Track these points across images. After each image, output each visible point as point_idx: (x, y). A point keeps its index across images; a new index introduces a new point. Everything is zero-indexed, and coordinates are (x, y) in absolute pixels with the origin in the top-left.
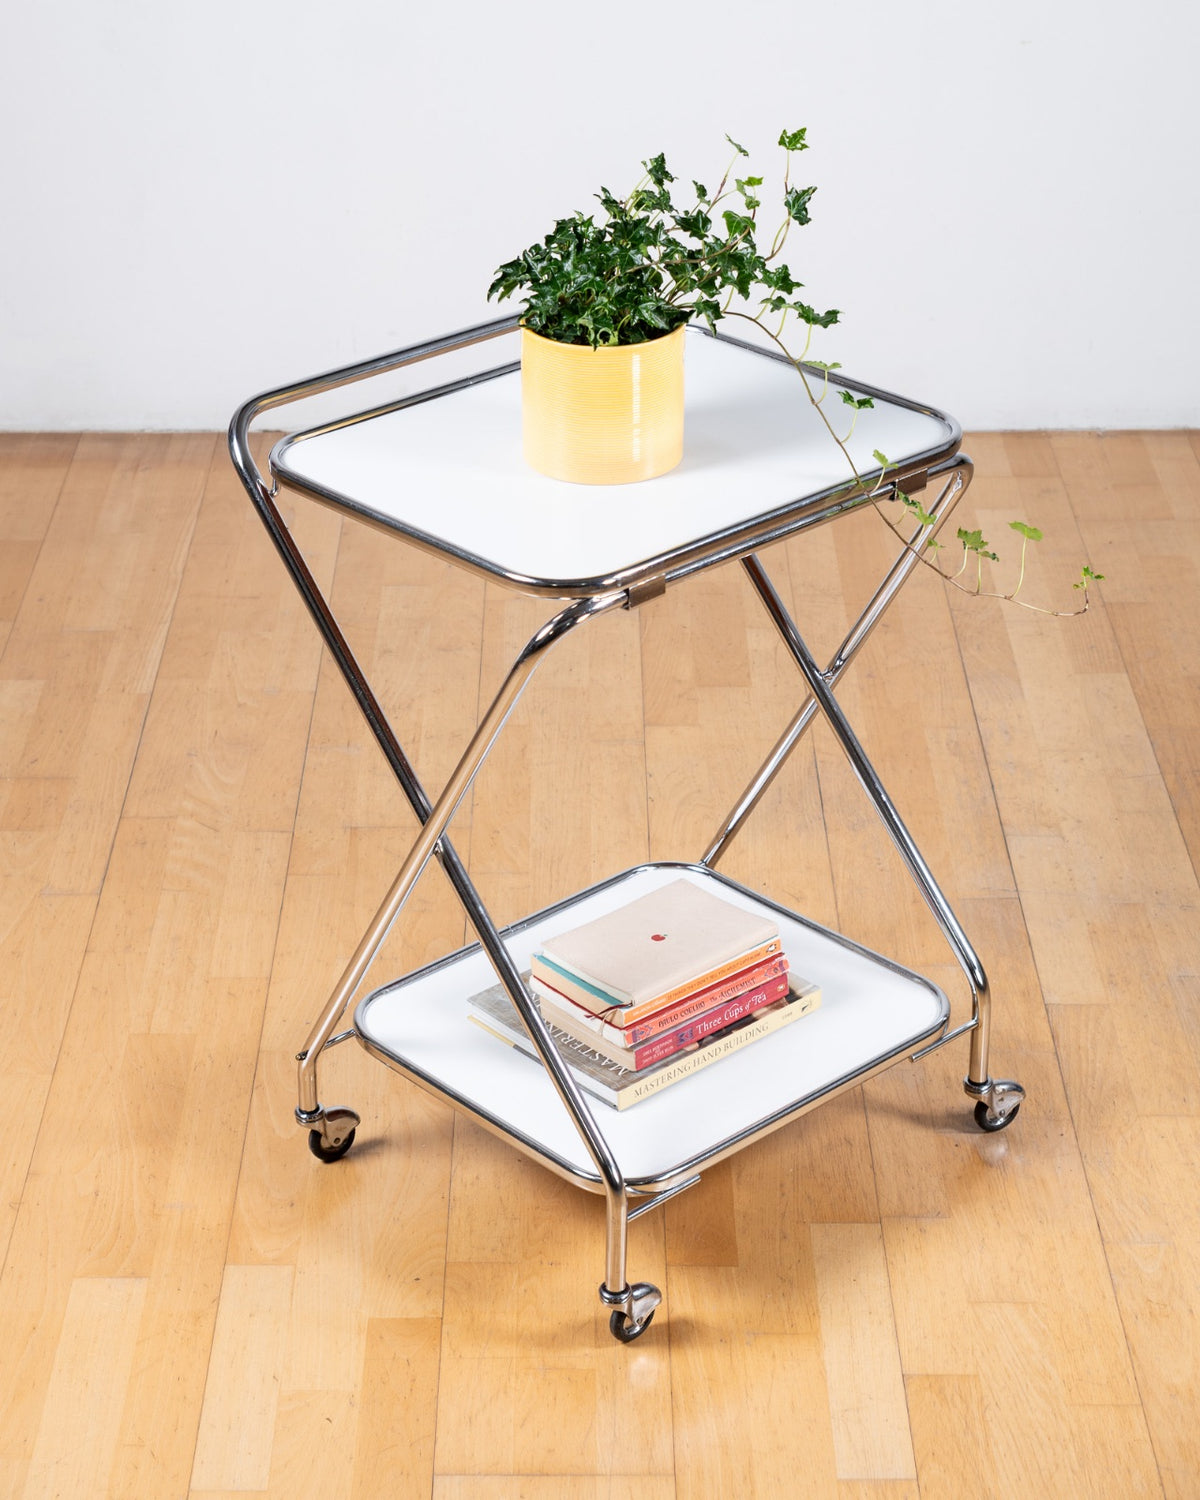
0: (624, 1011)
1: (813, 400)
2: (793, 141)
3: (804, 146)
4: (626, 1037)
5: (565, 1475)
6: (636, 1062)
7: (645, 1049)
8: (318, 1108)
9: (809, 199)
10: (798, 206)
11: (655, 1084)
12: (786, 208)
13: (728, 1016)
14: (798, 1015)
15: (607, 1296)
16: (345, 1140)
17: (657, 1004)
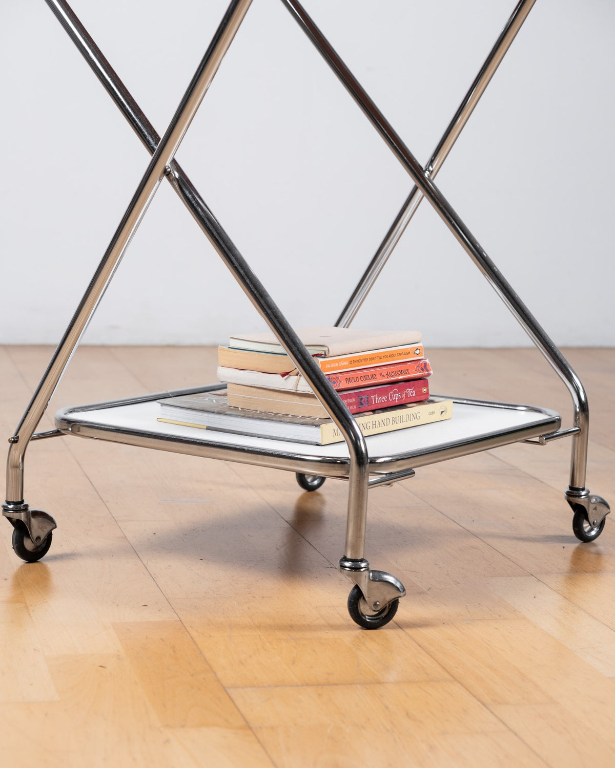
0: (320, 360)
8: (22, 501)
13: (391, 397)
14: (438, 417)
15: (348, 564)
16: (44, 540)
17: (342, 364)
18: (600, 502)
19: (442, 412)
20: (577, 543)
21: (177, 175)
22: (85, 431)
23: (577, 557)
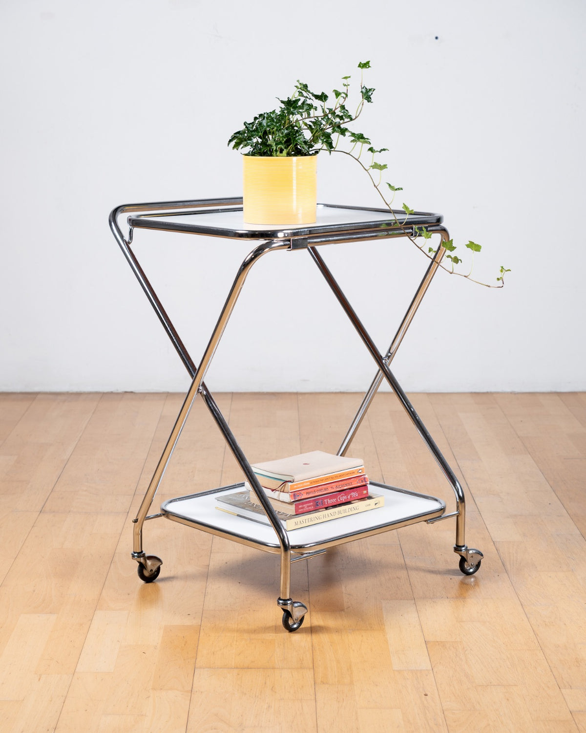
0: (290, 484)
1: (375, 186)
2: (365, 65)
3: (369, 67)
4: (291, 496)
5: (260, 668)
6: (295, 510)
7: (299, 504)
8: (142, 552)
9: (372, 94)
10: (367, 95)
11: (304, 521)
12: (361, 94)
13: (339, 499)
14: (373, 506)
15: (281, 602)
16: (155, 571)
17: (305, 484)
18: (475, 553)
19: (376, 504)
20: (462, 577)
21: (205, 393)
22: (171, 517)
23: (462, 583)
